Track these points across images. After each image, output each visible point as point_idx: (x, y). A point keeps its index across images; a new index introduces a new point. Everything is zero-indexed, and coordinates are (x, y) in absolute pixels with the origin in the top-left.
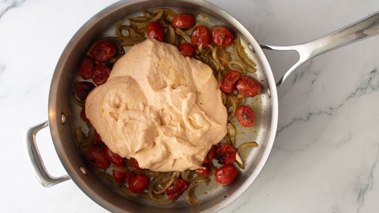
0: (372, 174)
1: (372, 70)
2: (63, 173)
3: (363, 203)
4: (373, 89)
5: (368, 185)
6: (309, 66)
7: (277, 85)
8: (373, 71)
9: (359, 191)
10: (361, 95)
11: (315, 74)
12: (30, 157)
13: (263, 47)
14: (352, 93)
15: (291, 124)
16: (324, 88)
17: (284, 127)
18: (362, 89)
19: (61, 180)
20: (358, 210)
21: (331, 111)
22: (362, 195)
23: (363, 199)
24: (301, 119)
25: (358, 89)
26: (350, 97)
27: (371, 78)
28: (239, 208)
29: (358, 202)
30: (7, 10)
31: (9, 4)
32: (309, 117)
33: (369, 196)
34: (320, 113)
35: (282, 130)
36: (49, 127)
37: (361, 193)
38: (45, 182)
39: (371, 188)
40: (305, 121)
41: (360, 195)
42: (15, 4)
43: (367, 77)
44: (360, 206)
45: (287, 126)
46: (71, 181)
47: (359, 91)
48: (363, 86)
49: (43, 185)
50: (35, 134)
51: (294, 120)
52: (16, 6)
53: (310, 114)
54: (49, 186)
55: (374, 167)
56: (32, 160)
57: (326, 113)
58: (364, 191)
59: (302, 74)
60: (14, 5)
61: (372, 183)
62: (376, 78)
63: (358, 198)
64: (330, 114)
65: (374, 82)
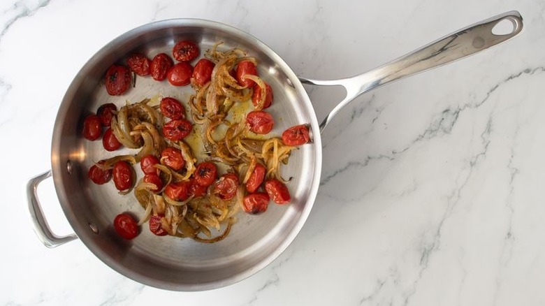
0: (439, 232)
1: (445, 109)
2: (70, 231)
3: (426, 265)
4: (445, 131)
5: (434, 245)
6: (370, 102)
7: (320, 127)
8: (446, 111)
9: (423, 251)
10: (430, 138)
11: (377, 111)
12: (30, 212)
13: (303, 82)
14: (420, 136)
15: (346, 168)
16: (386, 128)
17: (337, 172)
18: (432, 131)
19: (67, 239)
20: (421, 273)
21: (394, 156)
22: (426, 256)
23: (427, 261)
24: (359, 163)
25: (426, 131)
26: (417, 140)
27: (443, 119)
29: (421, 264)
30: (16, 19)
31: (19, 11)
32: (368, 161)
33: (435, 257)
34: (381, 157)
35: (335, 175)
37: (425, 254)
38: (48, 242)
39: (437, 248)
40: (363, 166)
41: (423, 256)
42: (26, 12)
43: (438, 117)
44: (424, 269)
45: (341, 171)
46: (78, 241)
47: (428, 132)
48: (434, 128)
49: (46, 245)
50: (36, 185)
51: (350, 164)
52: (27, 15)
53: (369, 158)
54: (54, 246)
55: (441, 224)
56: (33, 216)
57: (388, 157)
58: (429, 251)
59: (362, 110)
60: (25, 14)
61: (439, 241)
62: (450, 118)
63: (422, 260)
64: (392, 159)
65: (447, 124)
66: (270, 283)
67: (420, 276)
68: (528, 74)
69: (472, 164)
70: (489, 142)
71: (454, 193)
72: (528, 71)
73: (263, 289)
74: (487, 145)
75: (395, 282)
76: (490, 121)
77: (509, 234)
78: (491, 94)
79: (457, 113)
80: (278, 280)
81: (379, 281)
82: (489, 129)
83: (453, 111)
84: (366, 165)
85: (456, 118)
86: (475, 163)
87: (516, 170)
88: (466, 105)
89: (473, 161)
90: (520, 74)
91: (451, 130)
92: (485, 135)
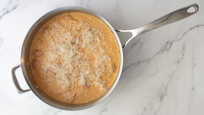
0: (166, 88)
1: (167, 42)
2: (28, 88)
3: (162, 101)
4: (167, 50)
5: (165, 93)
6: (139, 40)
7: (122, 48)
8: (167, 43)
9: (161, 96)
10: (162, 53)
11: (141, 44)
12: (13, 80)
13: (116, 31)
14: (158, 52)
15: (131, 66)
16: (145, 50)
17: (127, 68)
18: (162, 50)
19: (27, 91)
20: (160, 105)
21: (148, 60)
24: (135, 64)
25: (160, 50)
26: (157, 54)
27: (166, 46)
28: (107, 103)
29: (160, 101)
32: (138, 63)
33: (165, 98)
34: (144, 61)
36: (21, 67)
37: (162, 97)
39: (166, 95)
40: (137, 65)
41: (161, 98)
43: (164, 45)
44: (161, 103)
45: (129, 67)
46: (31, 92)
47: (161, 51)
48: (163, 49)
49: (19, 93)
50: (15, 70)
51: (132, 64)
53: (139, 62)
54: (22, 93)
55: (167, 85)
56: (14, 82)
57: (146, 61)
58: (163, 96)
59: (136, 44)
61: (167, 92)
62: (169, 45)
63: (160, 99)
64: (148, 62)
65: (168, 47)
66: (104, 111)
67: (160, 106)
69: (178, 62)
71: (171, 74)
72: (197, 26)
73: (101, 113)
74: (183, 55)
75: (151, 108)
76: (184, 46)
77: (193, 88)
78: (184, 35)
79: (172, 43)
80: (107, 109)
81: (145, 108)
82: (184, 49)
83: (170, 43)
84: (138, 64)
85: (171, 45)
87: (195, 64)
88: (175, 40)
89: (178, 61)
90: (195, 27)
91: (169, 50)
92: (182, 51)
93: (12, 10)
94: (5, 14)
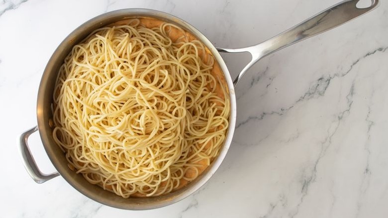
0: (315, 168)
1: (320, 78)
3: (306, 193)
4: (320, 94)
5: (312, 178)
6: (265, 72)
8: (321, 79)
9: (304, 182)
10: (309, 99)
11: (270, 79)
13: (220, 51)
14: (301, 97)
15: (247, 121)
16: (277, 92)
17: (240, 124)
18: (310, 94)
20: (302, 199)
21: (282, 112)
23: (307, 190)
24: (256, 118)
25: (306, 94)
26: (300, 100)
27: (318, 85)
29: (302, 192)
30: (4, 11)
31: (7, 5)
32: (263, 116)
33: (312, 187)
34: (273, 113)
35: (239, 126)
37: (305, 185)
39: (314, 180)
40: (259, 119)
41: (304, 186)
42: (12, 6)
43: (315, 84)
44: (304, 195)
45: (243, 123)
47: (307, 95)
48: (311, 92)
51: (250, 118)
52: (13, 8)
53: (264, 114)
55: (317, 162)
57: (278, 113)
58: (308, 182)
59: (259, 79)
60: (11, 7)
61: (315, 175)
62: (323, 84)
63: (303, 188)
64: (281, 115)
65: (321, 88)
66: (191, 206)
67: (302, 201)
68: (381, 52)
69: (340, 118)
70: (352, 102)
71: (326, 139)
72: (380, 49)
73: (186, 210)
74: (351, 104)
75: (283, 205)
76: (353, 87)
77: (367, 170)
78: (354, 67)
79: (329, 80)
80: (197, 204)
81: (271, 205)
82: (352, 92)
83: (326, 79)
84: (262, 118)
85: (328, 84)
86: (342, 117)
87: (372, 122)
88: (336, 75)
89: (340, 116)
90: (375, 52)
91: (324, 92)
92: (349, 97)
93: (20, 4)
94: (6, 11)
